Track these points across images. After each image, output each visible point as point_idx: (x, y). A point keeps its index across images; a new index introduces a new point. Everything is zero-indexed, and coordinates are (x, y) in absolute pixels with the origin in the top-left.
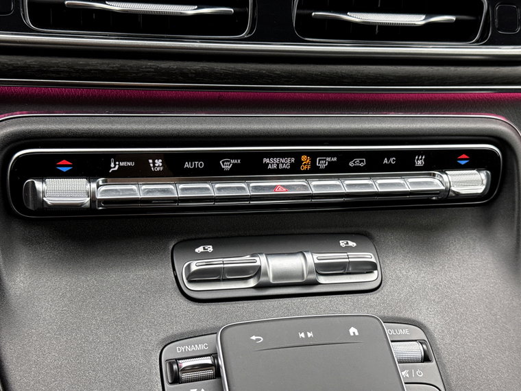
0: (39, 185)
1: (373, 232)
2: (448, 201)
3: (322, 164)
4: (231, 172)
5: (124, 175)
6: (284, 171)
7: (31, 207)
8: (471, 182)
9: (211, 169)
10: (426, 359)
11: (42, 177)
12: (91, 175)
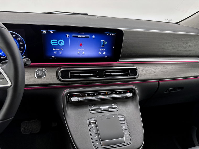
0: (71, 98)
1: (116, 102)
2: (127, 98)
3: (109, 93)
4: (96, 95)
5: (82, 96)
6: (104, 95)
7: (70, 101)
8: (129, 95)
9: (94, 95)
10: (124, 120)
11: (72, 97)
12: (78, 97)
